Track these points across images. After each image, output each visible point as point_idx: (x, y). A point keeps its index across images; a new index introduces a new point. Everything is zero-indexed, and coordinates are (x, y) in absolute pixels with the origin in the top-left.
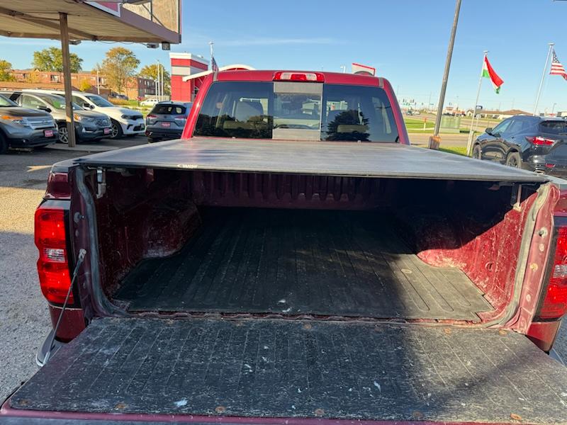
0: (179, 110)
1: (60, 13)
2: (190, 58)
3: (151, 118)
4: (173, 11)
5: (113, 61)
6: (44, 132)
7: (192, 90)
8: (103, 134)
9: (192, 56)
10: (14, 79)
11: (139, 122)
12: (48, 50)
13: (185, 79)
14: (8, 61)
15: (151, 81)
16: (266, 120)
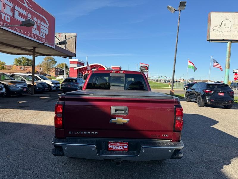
0: (74, 81)
1: (33, 47)
2: (77, 61)
3: (63, 84)
4: (73, 46)
5: (46, 62)
6: (23, 89)
7: (77, 73)
8: (44, 90)
9: (78, 60)
10: (6, 69)
11: (58, 85)
12: (20, 57)
13: (75, 69)
14: (4, 62)
15: (61, 69)
16: (108, 84)
